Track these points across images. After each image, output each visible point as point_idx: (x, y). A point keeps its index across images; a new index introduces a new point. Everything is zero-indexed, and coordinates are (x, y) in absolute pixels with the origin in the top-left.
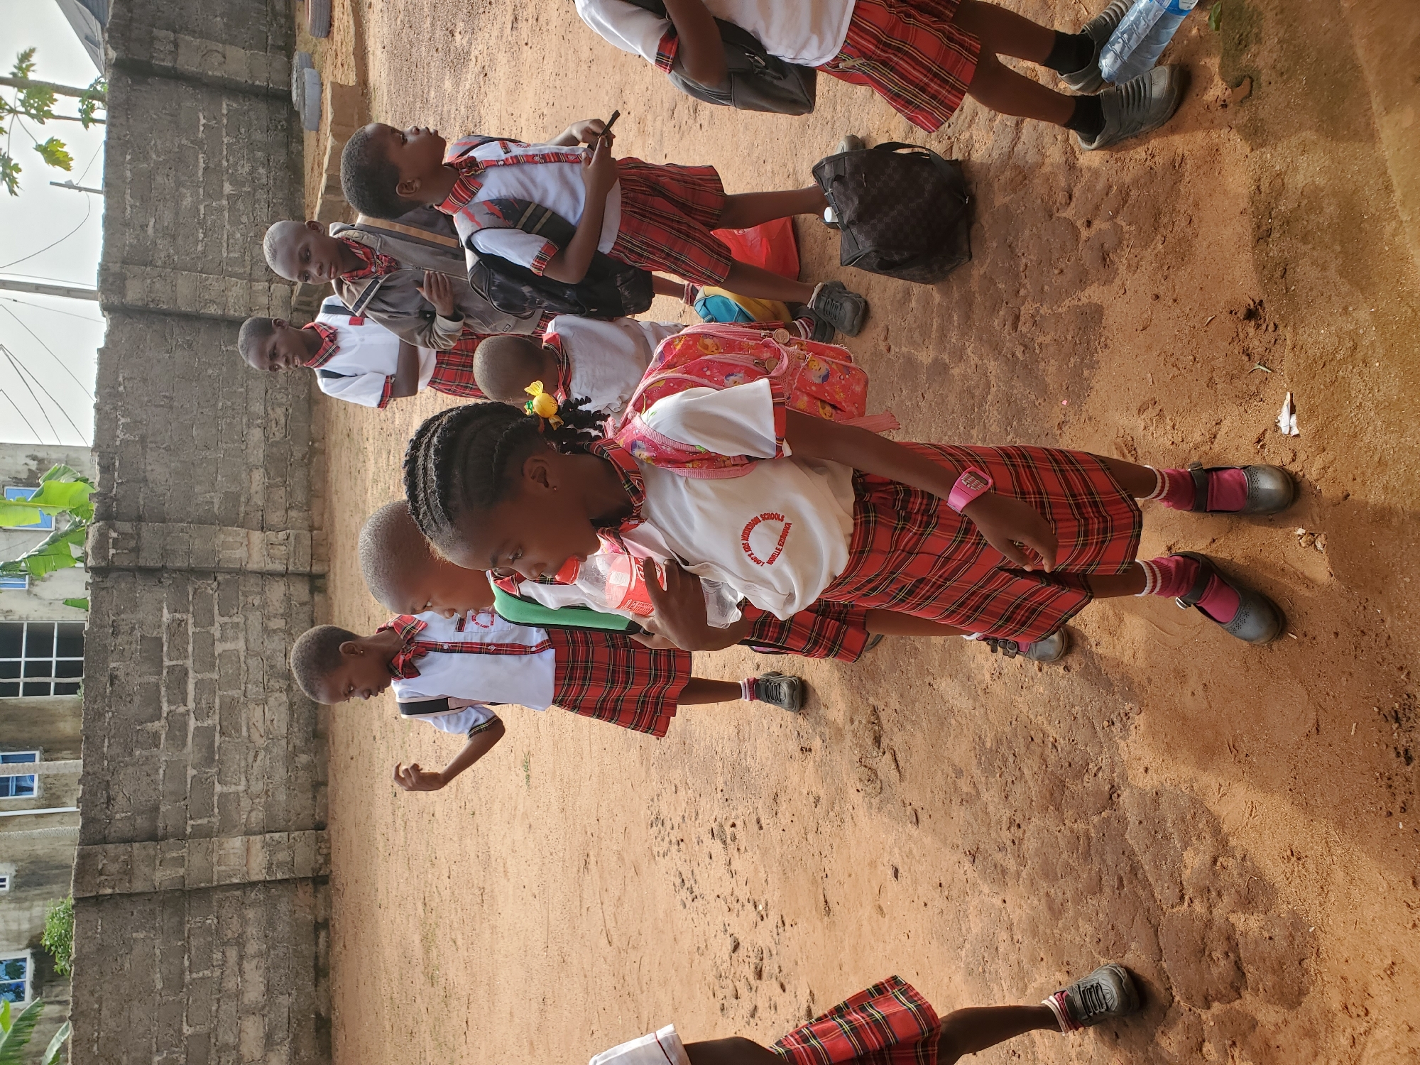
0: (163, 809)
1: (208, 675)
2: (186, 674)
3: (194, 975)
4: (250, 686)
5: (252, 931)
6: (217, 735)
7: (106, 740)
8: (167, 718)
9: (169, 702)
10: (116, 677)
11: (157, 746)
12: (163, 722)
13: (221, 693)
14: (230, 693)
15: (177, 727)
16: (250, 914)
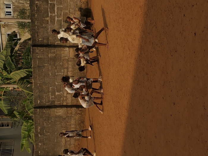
0: (50, 38)
1: (60, 6)
2: (55, 5)
3: (58, 74)
4: (70, 9)
5: (70, 66)
6: (62, 22)
7: (36, 21)
8: (50, 17)
9: (51, 13)
10: (38, 5)
11: (48, 23)
12: (49, 18)
13: (63, 11)
14: (66, 11)
15: (53, 19)
16: (70, 63)
